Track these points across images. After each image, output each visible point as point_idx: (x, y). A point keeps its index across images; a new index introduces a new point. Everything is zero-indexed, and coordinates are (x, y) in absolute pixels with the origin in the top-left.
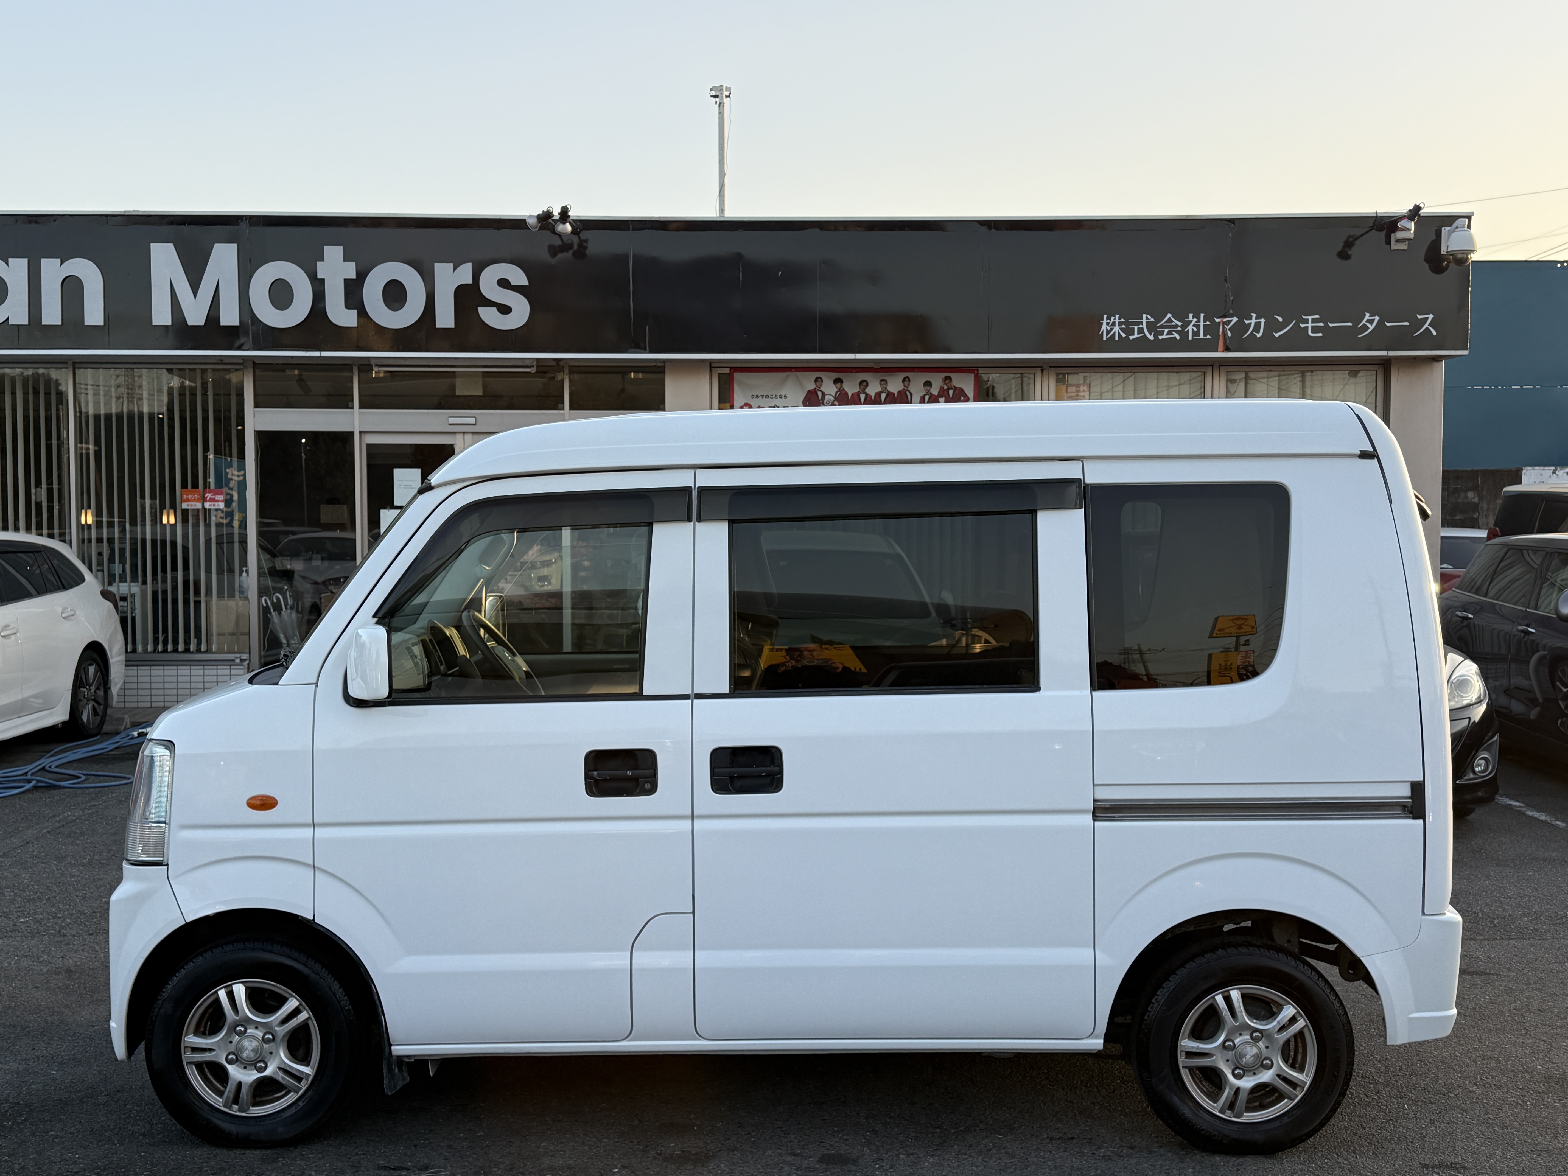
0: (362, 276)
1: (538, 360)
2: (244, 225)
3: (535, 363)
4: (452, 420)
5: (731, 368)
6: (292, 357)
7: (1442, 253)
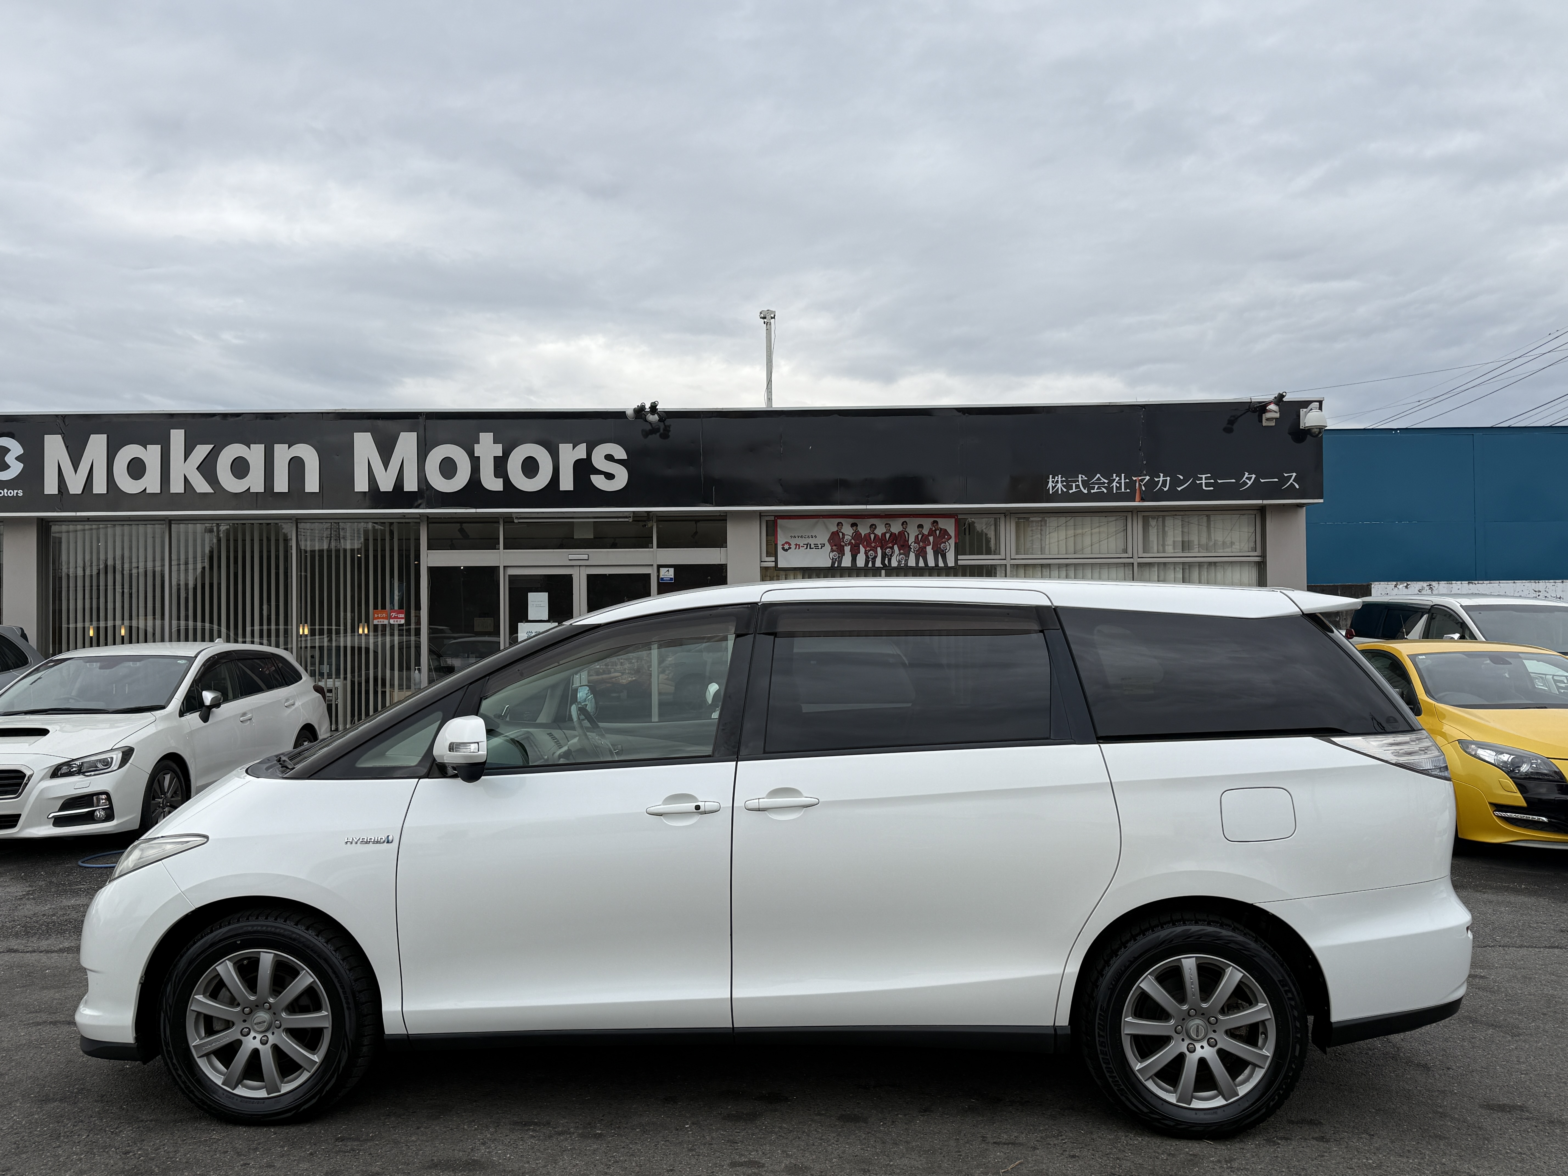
0: (506, 454)
1: (634, 512)
2: (421, 420)
3: (632, 515)
4: (571, 557)
5: (775, 516)
6: (456, 513)
7: (1301, 428)
